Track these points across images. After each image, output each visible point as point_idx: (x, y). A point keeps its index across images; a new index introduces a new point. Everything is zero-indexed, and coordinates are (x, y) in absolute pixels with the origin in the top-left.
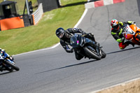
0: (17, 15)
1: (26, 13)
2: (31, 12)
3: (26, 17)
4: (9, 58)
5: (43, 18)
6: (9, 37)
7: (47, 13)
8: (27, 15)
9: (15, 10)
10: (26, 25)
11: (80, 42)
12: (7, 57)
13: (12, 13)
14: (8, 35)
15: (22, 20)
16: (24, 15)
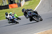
0: (15, 3)
1: (18, 2)
2: (20, 2)
3: (18, 4)
4: (15, 18)
5: (25, 4)
6: (12, 11)
7: (26, 2)
8: (19, 3)
9: (15, 1)
10: (18, 7)
11: (31, 15)
12: (14, 18)
13: (13, 2)
14: (12, 10)
15: (17, 5)
16: (18, 3)
